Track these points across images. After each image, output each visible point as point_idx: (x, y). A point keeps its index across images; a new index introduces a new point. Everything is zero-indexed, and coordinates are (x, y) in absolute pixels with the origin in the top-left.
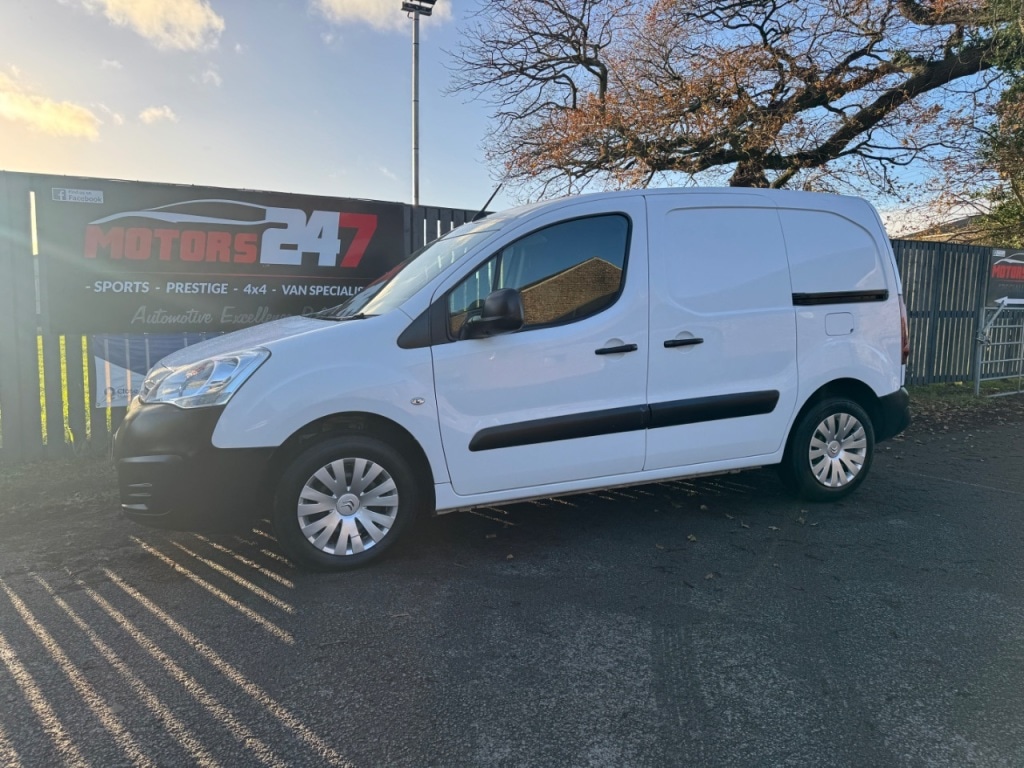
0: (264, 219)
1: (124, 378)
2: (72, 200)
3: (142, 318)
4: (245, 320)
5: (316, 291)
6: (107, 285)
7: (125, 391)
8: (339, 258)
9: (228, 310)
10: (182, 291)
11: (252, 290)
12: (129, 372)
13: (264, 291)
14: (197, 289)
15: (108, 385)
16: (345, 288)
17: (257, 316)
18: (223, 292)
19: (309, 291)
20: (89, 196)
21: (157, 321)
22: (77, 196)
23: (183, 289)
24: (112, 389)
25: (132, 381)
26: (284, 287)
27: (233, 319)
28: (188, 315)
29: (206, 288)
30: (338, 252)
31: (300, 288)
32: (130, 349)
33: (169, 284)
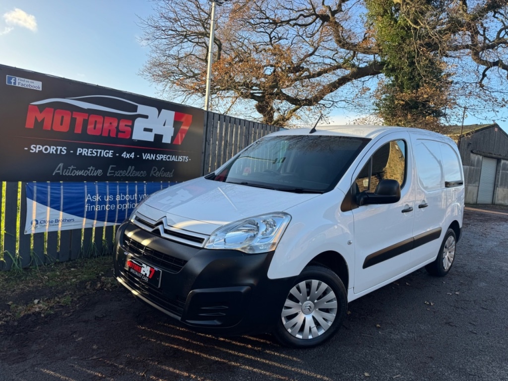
0: (136, 112)
1: (46, 213)
2: (20, 86)
3: (60, 171)
4: (121, 174)
5: (160, 157)
6: (39, 148)
7: (45, 222)
8: (173, 138)
9: (112, 167)
10: (86, 154)
11: (126, 155)
12: (49, 208)
13: (133, 157)
14: (96, 153)
15: (34, 218)
16: (174, 156)
17: (128, 172)
18: (110, 156)
19: (156, 157)
20: (32, 84)
21: (69, 174)
22: (24, 83)
23: (87, 153)
24: (37, 221)
25: (50, 215)
26: (143, 154)
27: (114, 173)
28: (88, 170)
29: (101, 152)
30: (172, 135)
31: (152, 155)
32: (51, 193)
33: (79, 149)
